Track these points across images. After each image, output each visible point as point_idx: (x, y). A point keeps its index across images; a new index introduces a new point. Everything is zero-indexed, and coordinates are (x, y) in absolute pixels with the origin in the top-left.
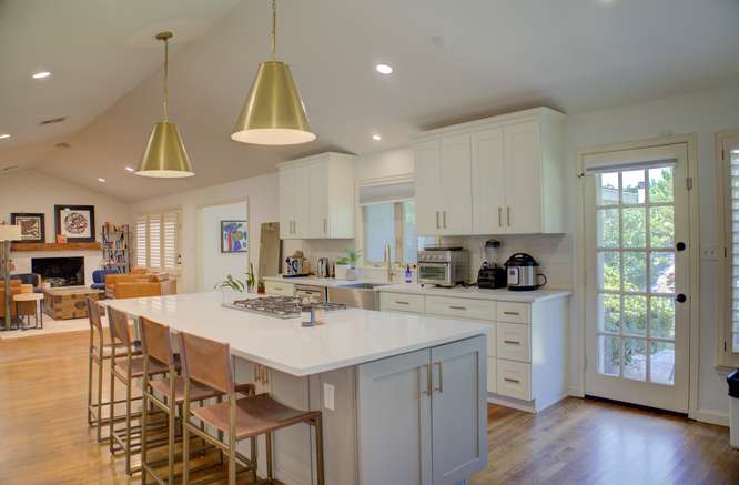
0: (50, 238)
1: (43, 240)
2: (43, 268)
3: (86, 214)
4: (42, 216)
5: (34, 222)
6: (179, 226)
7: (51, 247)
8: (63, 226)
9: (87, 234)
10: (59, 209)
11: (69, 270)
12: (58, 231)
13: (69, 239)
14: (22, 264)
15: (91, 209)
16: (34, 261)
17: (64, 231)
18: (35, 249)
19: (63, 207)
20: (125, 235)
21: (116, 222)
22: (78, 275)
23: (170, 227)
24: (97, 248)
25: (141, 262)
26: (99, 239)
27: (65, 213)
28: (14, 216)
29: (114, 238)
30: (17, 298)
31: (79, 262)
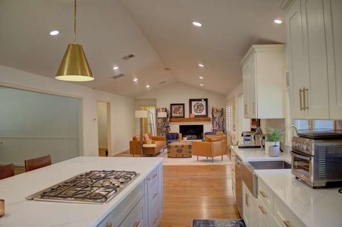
0: (187, 116)
1: (184, 117)
2: (185, 130)
3: (204, 103)
4: (183, 105)
5: (180, 108)
7: (188, 120)
8: (193, 109)
9: (204, 113)
10: (191, 101)
11: (197, 131)
12: (191, 112)
13: (196, 116)
14: (175, 128)
15: (206, 100)
16: (181, 127)
17: (193, 112)
18: (180, 121)
19: (193, 100)
20: (223, 113)
21: (217, 107)
24: (209, 120)
26: (210, 116)
27: (194, 103)
28: (172, 105)
29: (217, 115)
31: (201, 128)
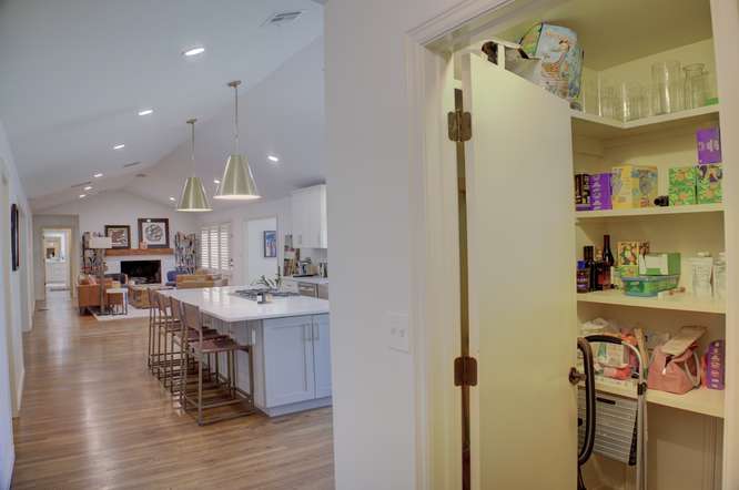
0: (134, 245)
1: (129, 247)
2: (130, 269)
3: (162, 225)
4: (128, 227)
5: (122, 232)
6: (231, 236)
7: (136, 252)
8: (144, 235)
9: (163, 241)
10: (141, 221)
11: (149, 271)
12: (141, 239)
13: (150, 246)
14: (113, 265)
15: (166, 221)
16: (123, 263)
17: (145, 239)
18: (123, 254)
19: (145, 220)
20: (193, 243)
21: (186, 232)
22: (157, 275)
23: (224, 236)
24: (171, 253)
25: (205, 265)
26: (172, 246)
27: (145, 225)
28: (107, 227)
29: (183, 245)
30: (108, 291)
31: (157, 265)
